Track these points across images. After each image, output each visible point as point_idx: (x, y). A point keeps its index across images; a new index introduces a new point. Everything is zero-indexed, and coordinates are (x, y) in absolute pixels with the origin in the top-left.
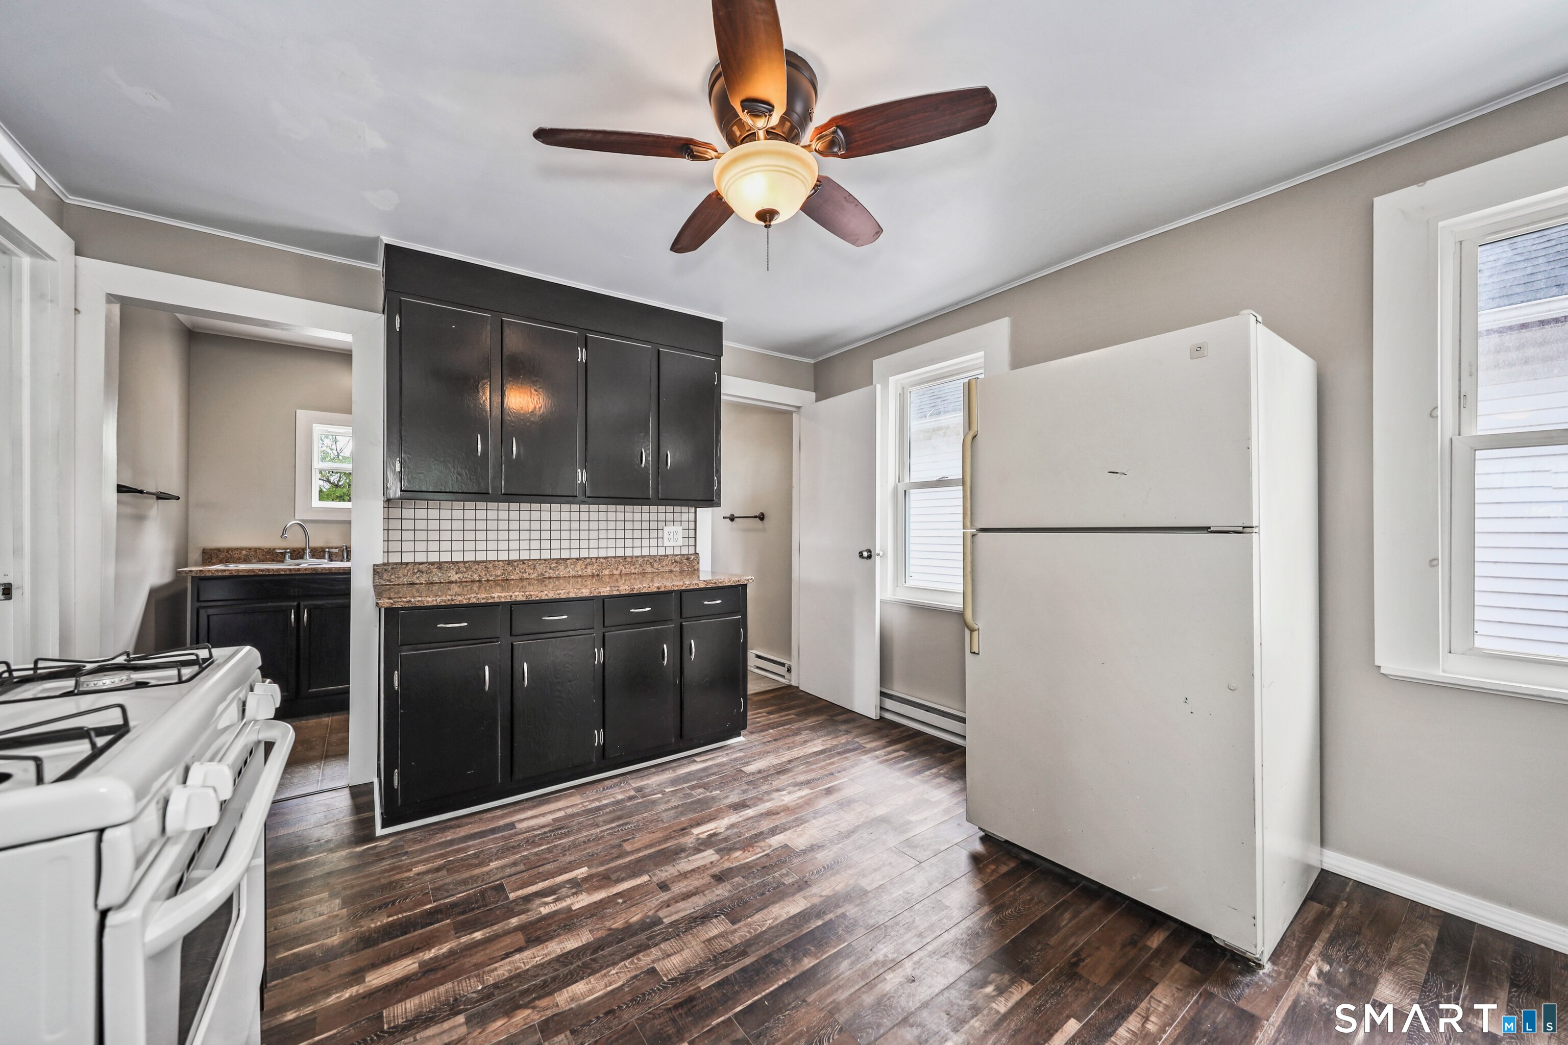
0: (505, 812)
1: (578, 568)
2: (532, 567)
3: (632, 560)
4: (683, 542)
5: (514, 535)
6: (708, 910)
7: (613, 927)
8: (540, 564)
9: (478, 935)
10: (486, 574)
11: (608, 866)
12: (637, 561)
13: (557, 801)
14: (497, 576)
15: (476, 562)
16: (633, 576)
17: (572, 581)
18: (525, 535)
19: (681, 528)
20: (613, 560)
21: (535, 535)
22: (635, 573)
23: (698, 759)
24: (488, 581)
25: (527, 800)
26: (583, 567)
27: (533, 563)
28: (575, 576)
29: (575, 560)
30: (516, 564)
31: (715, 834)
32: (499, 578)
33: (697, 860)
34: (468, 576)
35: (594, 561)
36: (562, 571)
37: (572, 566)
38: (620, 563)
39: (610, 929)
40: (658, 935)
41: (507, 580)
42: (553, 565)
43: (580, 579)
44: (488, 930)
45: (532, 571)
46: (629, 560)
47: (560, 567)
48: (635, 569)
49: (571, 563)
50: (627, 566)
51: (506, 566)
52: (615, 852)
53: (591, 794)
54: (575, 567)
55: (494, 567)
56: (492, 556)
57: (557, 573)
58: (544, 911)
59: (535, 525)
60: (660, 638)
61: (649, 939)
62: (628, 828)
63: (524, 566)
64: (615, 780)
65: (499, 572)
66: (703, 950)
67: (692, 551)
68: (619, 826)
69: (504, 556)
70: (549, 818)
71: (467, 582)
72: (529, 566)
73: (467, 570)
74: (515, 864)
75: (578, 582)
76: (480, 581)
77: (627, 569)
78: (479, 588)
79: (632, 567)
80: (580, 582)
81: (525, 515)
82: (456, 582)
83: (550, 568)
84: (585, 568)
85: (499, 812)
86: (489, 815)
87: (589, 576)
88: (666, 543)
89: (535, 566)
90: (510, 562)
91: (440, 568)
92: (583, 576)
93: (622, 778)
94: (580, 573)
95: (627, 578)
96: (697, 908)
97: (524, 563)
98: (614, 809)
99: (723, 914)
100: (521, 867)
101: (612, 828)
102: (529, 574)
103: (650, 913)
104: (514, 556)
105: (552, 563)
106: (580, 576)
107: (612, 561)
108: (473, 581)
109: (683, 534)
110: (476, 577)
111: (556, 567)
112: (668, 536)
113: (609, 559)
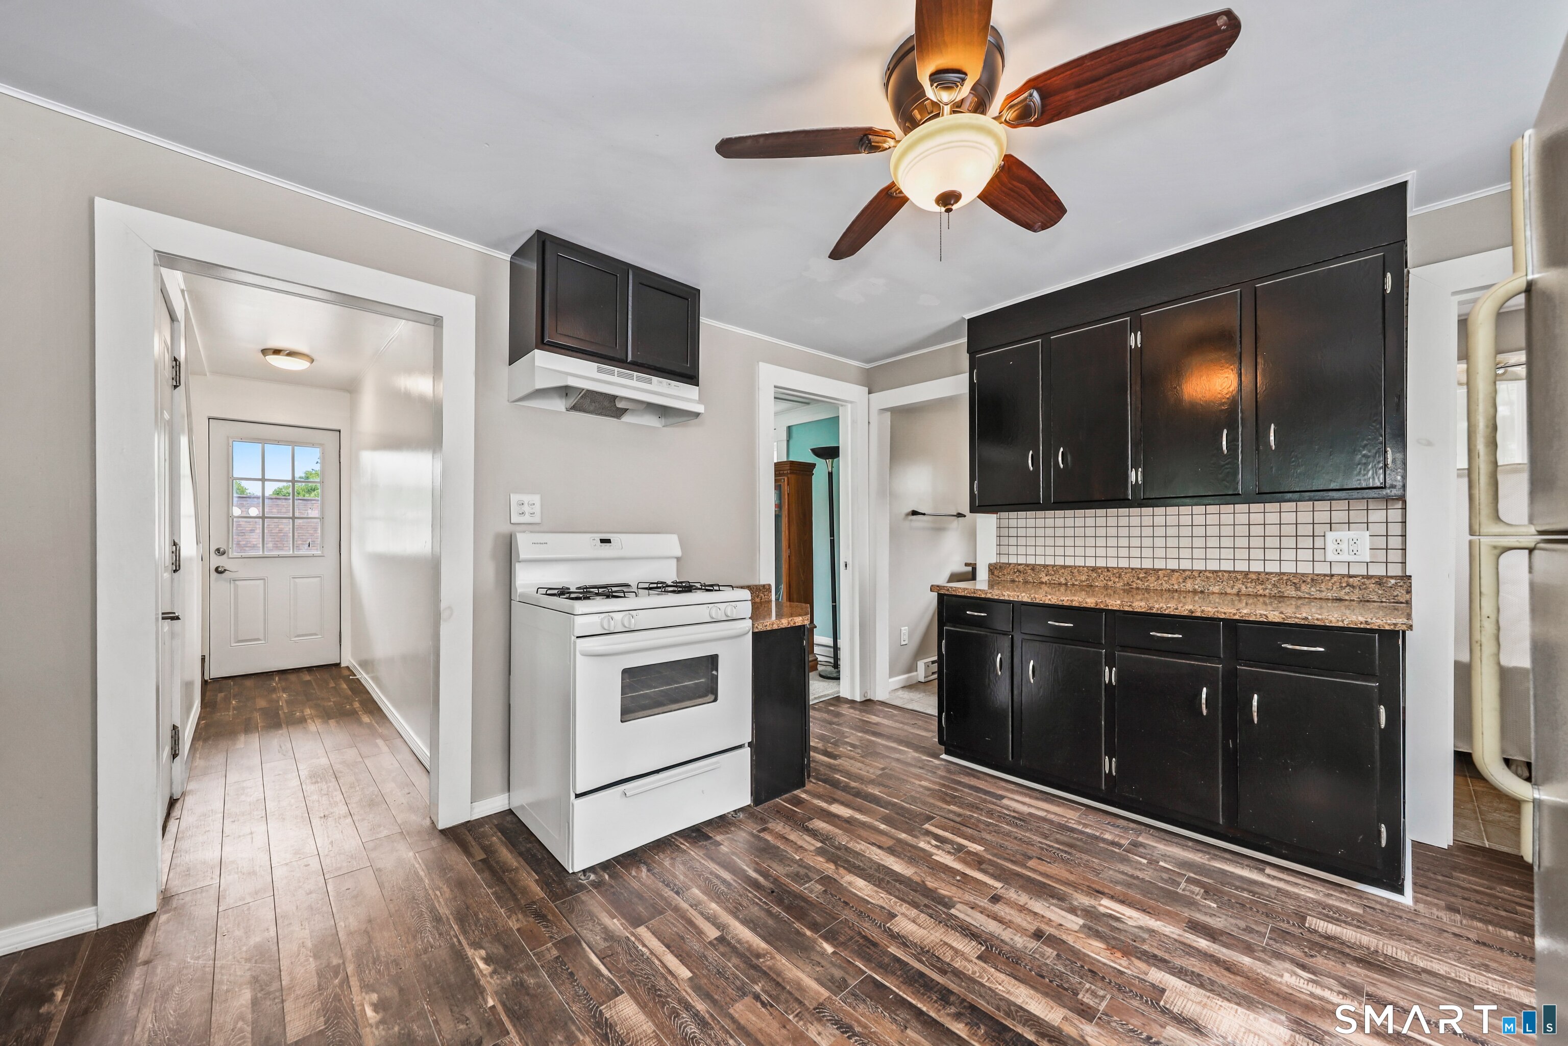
0: (1015, 789)
1: (1173, 581)
2: (1117, 575)
3: (1261, 578)
4: (1371, 556)
5: (1101, 542)
6: (984, 936)
7: (927, 883)
8: (1126, 573)
9: (883, 827)
10: (1071, 579)
11: (995, 859)
12: (1268, 579)
13: (1058, 806)
14: (1082, 581)
15: (1064, 567)
16: (1261, 599)
17: (1167, 595)
18: (1112, 542)
19: (1368, 533)
20: (1226, 575)
21: (1124, 542)
22: (1265, 596)
23: (1268, 870)
24: (1073, 585)
25: (1041, 792)
26: (1181, 580)
27: (1119, 572)
28: (1169, 590)
29: (1169, 571)
30: (1100, 571)
31: (1117, 919)
32: (1084, 584)
33: (1055, 913)
34: (1056, 578)
35: (1196, 574)
36: (1152, 583)
37: (1166, 578)
38: (1238, 580)
39: (923, 882)
40: (933, 910)
41: (1091, 586)
42: (1141, 576)
43: (1176, 595)
44: (889, 828)
45: (1117, 580)
46: (1254, 577)
47: (1149, 578)
48: (1265, 589)
49: (1164, 574)
50: (1249, 585)
51: (1090, 572)
52: (1019, 857)
53: (1091, 818)
54: (1169, 579)
55: (1079, 572)
56: (1080, 562)
57: (1146, 584)
58: (922, 845)
59: (1124, 532)
60: (1199, 678)
61: (925, 905)
62: (1061, 856)
63: (1109, 574)
64: (1132, 825)
65: (1084, 578)
66: (932, 942)
67: (1395, 570)
68: (1059, 849)
69: (1090, 562)
70: (1025, 809)
71: (1054, 584)
72: (1114, 574)
73: (1055, 573)
74: (960, 815)
75: (1173, 598)
76: (1066, 584)
77: (1250, 589)
78: (1066, 590)
79: (1259, 587)
80: (1176, 597)
81: (1112, 521)
82: (1046, 583)
83: (1138, 578)
84: (1184, 582)
85: (1012, 787)
86: (1003, 784)
87: (1189, 592)
88: (1331, 556)
89: (1120, 575)
90: (1094, 569)
91: (1033, 569)
92: (1180, 591)
93: (1143, 827)
94: (1176, 587)
95: (1250, 601)
96: (982, 927)
97: (1108, 571)
98: (1082, 839)
99: (987, 947)
100: (958, 819)
101: (1052, 847)
102: (1114, 583)
103: (955, 899)
104: (1101, 563)
105: (1140, 573)
106: (1176, 590)
107: (1223, 576)
108: (1060, 584)
109: (1371, 542)
110: (1063, 580)
111: (1145, 577)
112: (1336, 546)
113: (1220, 574)
